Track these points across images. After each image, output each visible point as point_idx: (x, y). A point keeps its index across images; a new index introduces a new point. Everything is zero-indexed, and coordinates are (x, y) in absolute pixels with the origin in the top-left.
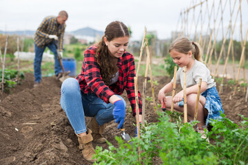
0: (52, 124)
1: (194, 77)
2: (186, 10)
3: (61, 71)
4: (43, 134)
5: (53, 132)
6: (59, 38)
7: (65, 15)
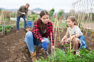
0: (21, 48)
1: (75, 31)
2: (74, 3)
3: (27, 26)
4: (18, 52)
5: (21, 51)
6: (26, 14)
7: (28, 5)
